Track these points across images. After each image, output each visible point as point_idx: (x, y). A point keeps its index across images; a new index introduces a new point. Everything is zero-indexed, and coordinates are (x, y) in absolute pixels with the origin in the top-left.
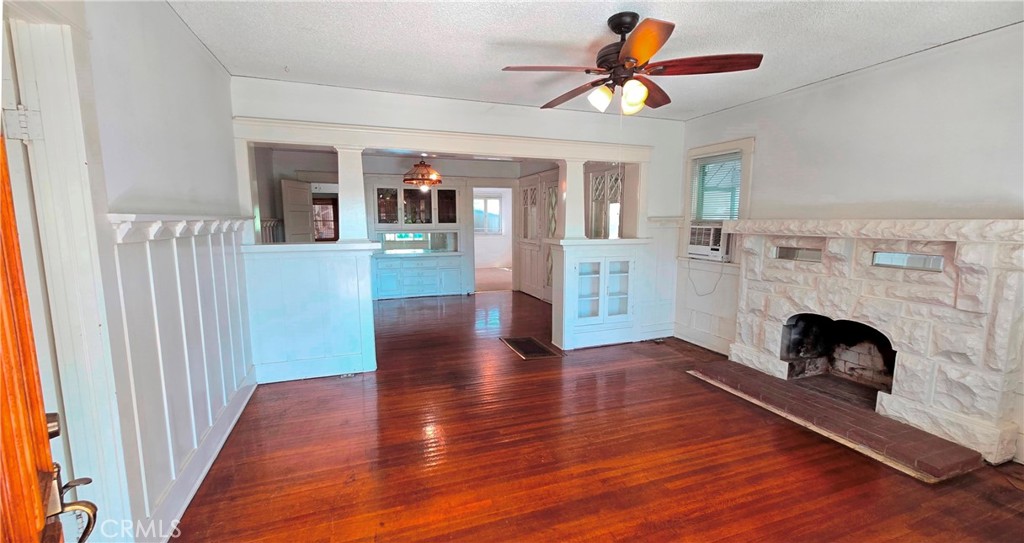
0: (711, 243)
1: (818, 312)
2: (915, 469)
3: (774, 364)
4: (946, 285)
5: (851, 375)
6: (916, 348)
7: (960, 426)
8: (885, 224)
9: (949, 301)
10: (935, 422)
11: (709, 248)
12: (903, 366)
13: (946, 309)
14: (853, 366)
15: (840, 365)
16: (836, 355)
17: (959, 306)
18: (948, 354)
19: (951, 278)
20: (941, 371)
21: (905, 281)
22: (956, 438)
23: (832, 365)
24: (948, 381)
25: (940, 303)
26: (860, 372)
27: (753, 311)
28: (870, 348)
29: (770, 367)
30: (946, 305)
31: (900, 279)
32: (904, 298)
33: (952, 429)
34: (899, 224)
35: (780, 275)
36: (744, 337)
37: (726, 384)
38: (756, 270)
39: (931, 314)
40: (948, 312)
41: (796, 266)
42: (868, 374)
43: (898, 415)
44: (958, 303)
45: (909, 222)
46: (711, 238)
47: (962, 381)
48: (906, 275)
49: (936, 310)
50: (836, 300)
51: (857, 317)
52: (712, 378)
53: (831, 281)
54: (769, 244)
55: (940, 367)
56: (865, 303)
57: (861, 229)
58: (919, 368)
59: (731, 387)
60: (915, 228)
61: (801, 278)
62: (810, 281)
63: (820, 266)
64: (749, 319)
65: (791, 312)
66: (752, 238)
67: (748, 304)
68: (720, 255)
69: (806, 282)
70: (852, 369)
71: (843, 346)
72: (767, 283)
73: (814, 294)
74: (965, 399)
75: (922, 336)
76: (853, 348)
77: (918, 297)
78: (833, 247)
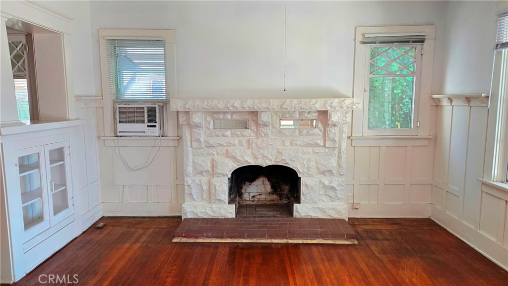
0: (146, 120)
1: (253, 164)
2: (347, 240)
3: (225, 210)
4: (319, 135)
5: (253, 201)
6: (310, 173)
7: (333, 209)
8: (295, 101)
9: (322, 144)
10: (322, 211)
11: (145, 125)
12: (306, 185)
13: (320, 148)
14: (253, 194)
15: (246, 197)
16: (243, 191)
17: (327, 146)
18: (323, 173)
19: (321, 131)
20: (321, 182)
21: (299, 135)
22: (333, 215)
23: (241, 198)
24: (325, 187)
25: (318, 145)
26: (258, 197)
27: (201, 173)
28: (263, 181)
29: (223, 212)
30: (321, 146)
31: (297, 135)
32: (301, 145)
33: (331, 212)
34: (303, 101)
35: (222, 140)
36: (195, 196)
37: (212, 237)
38: (202, 140)
39: (314, 152)
40: (322, 150)
41: (232, 134)
42: (263, 197)
43: (306, 214)
44: (326, 144)
45: (308, 100)
46: (146, 116)
47: (331, 185)
48: (300, 131)
49: (316, 149)
50: (266, 153)
51: (278, 162)
52: (197, 237)
53: (259, 141)
54: (208, 119)
55: (320, 180)
56: (283, 152)
57: (283, 105)
58: (314, 183)
59: (217, 238)
60: (311, 103)
61: (237, 142)
62: (244, 143)
63: (249, 131)
64: (197, 181)
65: (234, 167)
66: (199, 114)
67: (195, 168)
68: (156, 131)
69: (241, 144)
70: (254, 197)
71: (247, 183)
72: (210, 149)
73: (249, 152)
74: (332, 194)
75: (313, 165)
76: (254, 183)
77: (308, 144)
78: (264, 118)
